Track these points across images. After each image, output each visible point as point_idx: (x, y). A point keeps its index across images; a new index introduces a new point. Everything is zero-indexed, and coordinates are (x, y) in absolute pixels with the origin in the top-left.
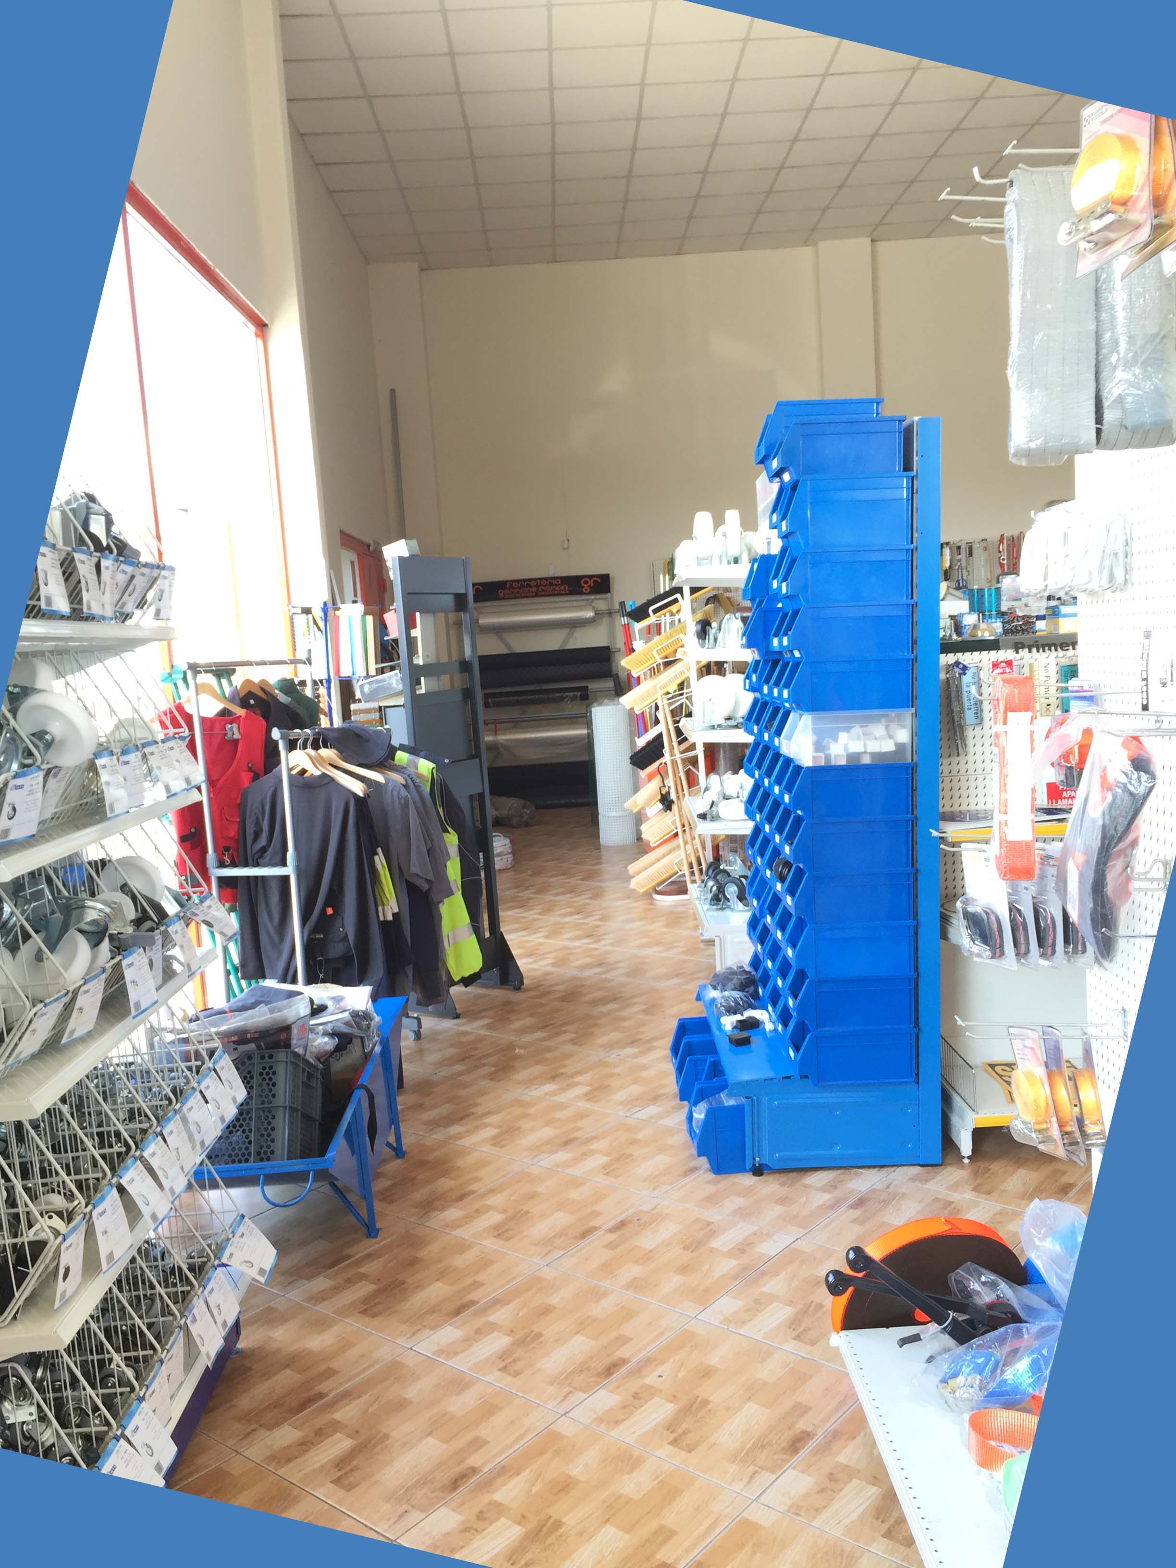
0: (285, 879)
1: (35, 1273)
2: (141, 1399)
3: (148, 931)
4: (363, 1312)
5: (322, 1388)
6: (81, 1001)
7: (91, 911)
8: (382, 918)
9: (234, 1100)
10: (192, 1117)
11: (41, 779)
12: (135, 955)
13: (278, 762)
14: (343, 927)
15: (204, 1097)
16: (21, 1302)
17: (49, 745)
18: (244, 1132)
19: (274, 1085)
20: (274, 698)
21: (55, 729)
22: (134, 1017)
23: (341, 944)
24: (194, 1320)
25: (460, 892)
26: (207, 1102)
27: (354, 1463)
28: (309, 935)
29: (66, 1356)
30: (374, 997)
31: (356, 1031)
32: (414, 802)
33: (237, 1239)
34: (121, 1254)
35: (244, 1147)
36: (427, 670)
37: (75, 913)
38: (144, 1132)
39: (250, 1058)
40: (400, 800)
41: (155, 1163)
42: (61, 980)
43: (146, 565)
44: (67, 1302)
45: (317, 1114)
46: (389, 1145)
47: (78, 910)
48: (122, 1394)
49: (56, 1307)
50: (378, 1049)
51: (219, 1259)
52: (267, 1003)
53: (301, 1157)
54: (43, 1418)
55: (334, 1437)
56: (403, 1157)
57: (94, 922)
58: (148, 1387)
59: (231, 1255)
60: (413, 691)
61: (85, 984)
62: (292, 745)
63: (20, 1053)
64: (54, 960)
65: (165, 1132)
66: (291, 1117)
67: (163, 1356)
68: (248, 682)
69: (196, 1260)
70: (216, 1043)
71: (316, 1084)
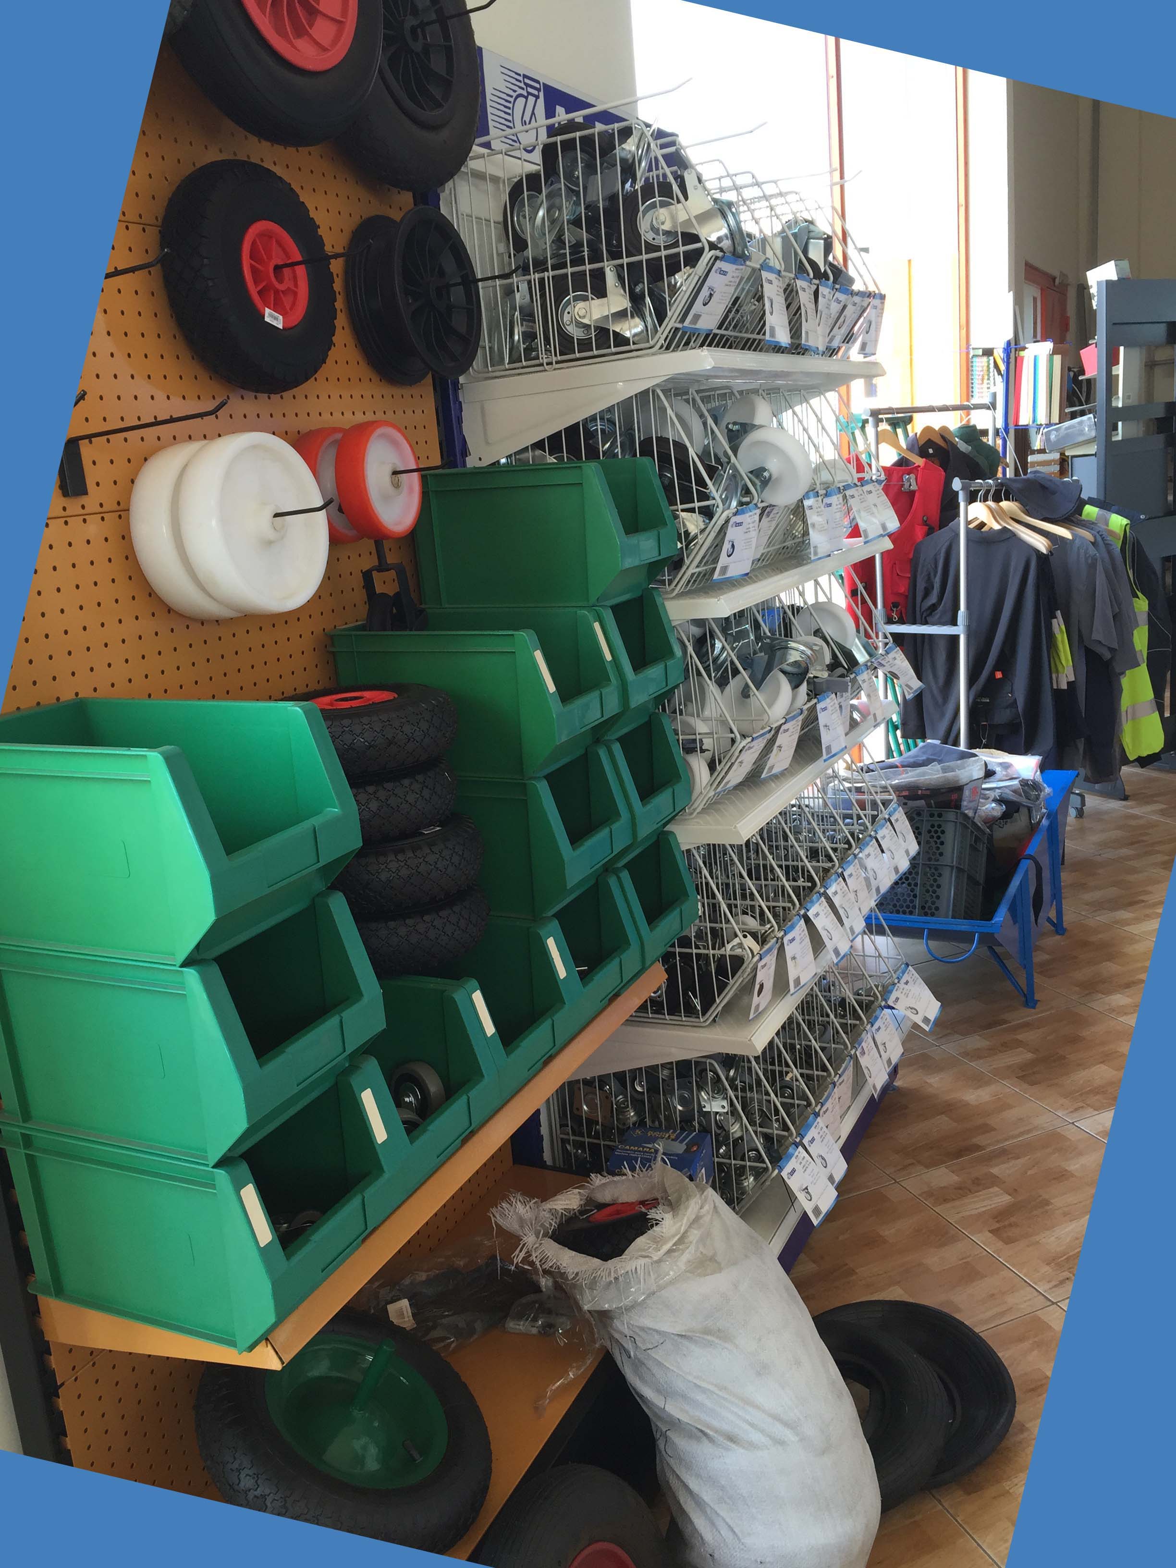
0: (955, 639)
1: (734, 985)
2: (817, 1115)
3: (839, 677)
4: (1022, 1078)
5: (979, 1140)
6: (781, 739)
7: (792, 652)
8: (1055, 687)
9: (907, 852)
10: (870, 863)
11: (757, 518)
12: (828, 700)
13: (957, 515)
14: (1011, 692)
15: (880, 846)
16: (720, 1008)
17: (765, 482)
18: (909, 885)
19: (942, 843)
20: (954, 446)
21: (773, 466)
22: (825, 761)
23: (1008, 711)
24: (863, 1053)
25: (1145, 664)
26: (883, 851)
27: (1013, 1219)
28: (974, 699)
29: (754, 1063)
30: (1042, 767)
31: (1023, 800)
32: (1103, 561)
33: (901, 985)
34: (805, 982)
35: (908, 899)
36: (1125, 413)
37: (778, 653)
38: (826, 871)
39: (919, 814)
40: (1086, 559)
41: (836, 901)
42: (766, 717)
43: (859, 293)
44: (759, 1015)
45: (981, 877)
46: (1049, 920)
47: (782, 651)
48: (798, 1105)
49: (751, 1017)
50: (1045, 822)
51: (886, 1001)
52: (940, 762)
53: (965, 918)
54: (733, 1112)
55: (991, 1190)
56: (1063, 934)
57: (796, 664)
58: (822, 1105)
59: (897, 999)
60: (1108, 436)
61: (785, 723)
62: (972, 498)
63: (727, 783)
64: (759, 697)
65: (846, 874)
66: (957, 877)
67: (836, 1079)
68: (928, 430)
69: (864, 998)
70: (893, 796)
71: (982, 847)
